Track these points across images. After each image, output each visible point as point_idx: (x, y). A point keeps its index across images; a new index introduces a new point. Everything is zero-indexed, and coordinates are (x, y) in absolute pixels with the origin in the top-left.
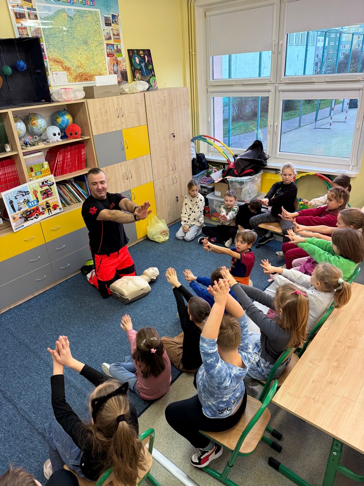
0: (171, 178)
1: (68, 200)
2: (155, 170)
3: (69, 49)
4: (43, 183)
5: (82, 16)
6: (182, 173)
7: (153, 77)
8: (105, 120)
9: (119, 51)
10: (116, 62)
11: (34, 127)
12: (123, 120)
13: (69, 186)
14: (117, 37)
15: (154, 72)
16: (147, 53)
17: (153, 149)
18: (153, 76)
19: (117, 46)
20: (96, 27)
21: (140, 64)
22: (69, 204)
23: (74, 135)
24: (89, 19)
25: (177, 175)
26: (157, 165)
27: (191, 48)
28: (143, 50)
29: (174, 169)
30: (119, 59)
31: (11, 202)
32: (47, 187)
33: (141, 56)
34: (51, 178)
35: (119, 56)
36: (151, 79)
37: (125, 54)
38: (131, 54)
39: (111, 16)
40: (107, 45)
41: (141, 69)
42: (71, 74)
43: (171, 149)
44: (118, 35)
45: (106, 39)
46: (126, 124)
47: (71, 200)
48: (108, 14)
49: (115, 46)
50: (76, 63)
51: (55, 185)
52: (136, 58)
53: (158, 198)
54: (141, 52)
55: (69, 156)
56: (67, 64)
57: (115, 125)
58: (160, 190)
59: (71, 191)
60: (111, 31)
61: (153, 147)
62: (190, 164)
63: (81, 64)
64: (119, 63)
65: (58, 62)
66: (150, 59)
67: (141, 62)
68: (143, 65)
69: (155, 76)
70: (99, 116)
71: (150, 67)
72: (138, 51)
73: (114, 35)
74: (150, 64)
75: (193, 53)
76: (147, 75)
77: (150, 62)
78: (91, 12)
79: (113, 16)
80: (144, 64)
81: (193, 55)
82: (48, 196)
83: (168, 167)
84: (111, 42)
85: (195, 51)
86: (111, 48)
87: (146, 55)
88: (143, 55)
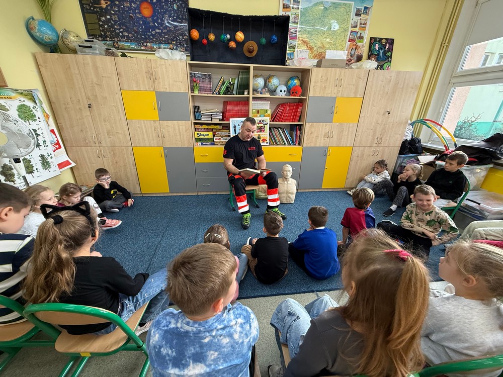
0: (372, 150)
1: (277, 140)
2: (358, 138)
3: (316, 33)
4: (260, 121)
5: (336, 7)
6: (387, 149)
7: (389, 63)
8: (323, 86)
9: (361, 38)
10: (355, 47)
11: (269, 84)
12: (340, 89)
13: (281, 131)
14: (363, 26)
15: (391, 58)
16: (390, 41)
17: (362, 119)
18: (389, 61)
19: (361, 34)
20: (345, 17)
21: (379, 50)
22: (277, 144)
23: (295, 93)
24: (342, 10)
25: (380, 149)
26: (361, 134)
27: (444, 40)
28: (387, 39)
29: (379, 143)
30: (359, 44)
31: (235, 127)
32: (262, 125)
33: (382, 44)
34: (267, 119)
35: (360, 42)
36: (386, 64)
37: (366, 41)
38: (372, 41)
39: (363, 8)
40: (352, 32)
41: (378, 55)
42: (312, 52)
43: (382, 124)
44: (365, 24)
45: (352, 27)
46: (342, 93)
47: (279, 141)
48: (361, 6)
49: (359, 34)
50: (320, 44)
51: (268, 125)
52: (377, 45)
53: (353, 163)
54: (384, 41)
55: (287, 110)
56: (312, 45)
57: (330, 92)
58: (358, 157)
59: (281, 135)
60: (359, 21)
61: (363, 118)
62: (399, 144)
63: (323, 45)
64: (357, 48)
65: (305, 42)
66: (391, 47)
67: (380, 49)
68: (381, 51)
69: (391, 62)
70: (319, 82)
71: (389, 54)
72: (381, 39)
73: (361, 24)
74: (389, 51)
75: (446, 44)
76: (383, 60)
77: (391, 50)
78: (346, 4)
79: (366, 8)
80: (383, 50)
81: (445, 47)
82: (261, 132)
83: (373, 139)
84: (357, 29)
85: (449, 42)
86: (355, 34)
87: (389, 43)
88: (384, 43)
